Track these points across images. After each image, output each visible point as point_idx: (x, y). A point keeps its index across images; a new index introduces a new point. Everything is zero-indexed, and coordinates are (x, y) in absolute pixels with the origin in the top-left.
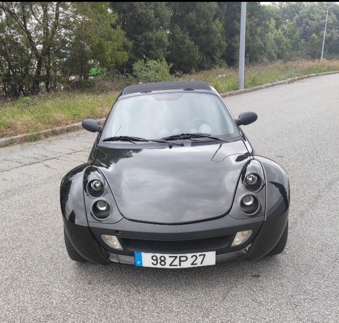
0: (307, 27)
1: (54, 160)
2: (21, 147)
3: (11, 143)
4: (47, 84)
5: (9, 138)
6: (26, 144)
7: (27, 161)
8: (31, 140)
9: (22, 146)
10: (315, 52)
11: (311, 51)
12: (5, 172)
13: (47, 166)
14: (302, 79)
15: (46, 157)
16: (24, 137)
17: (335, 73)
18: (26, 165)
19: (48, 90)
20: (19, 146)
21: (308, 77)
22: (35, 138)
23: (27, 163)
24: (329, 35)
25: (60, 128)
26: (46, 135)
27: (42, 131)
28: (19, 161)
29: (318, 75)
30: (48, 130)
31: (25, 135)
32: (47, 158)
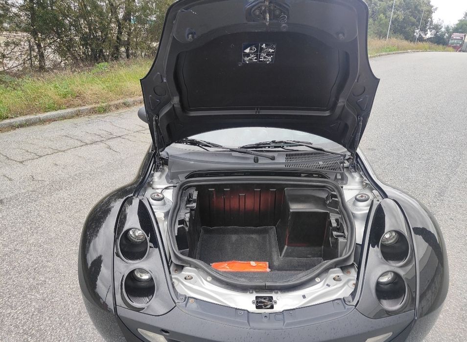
0: (376, 7)
1: (119, 139)
2: (87, 119)
3: (77, 115)
4: (127, 50)
5: (76, 109)
6: (94, 116)
7: (88, 139)
8: (100, 112)
9: (89, 118)
10: (381, 32)
11: (378, 30)
12: (60, 153)
13: (109, 148)
14: (374, 57)
15: (111, 134)
16: (92, 108)
17: (404, 53)
18: (87, 144)
19: (128, 56)
20: (86, 118)
21: (379, 56)
22: (105, 110)
23: (88, 142)
24: (395, 16)
25: (132, 99)
26: (117, 107)
27: (113, 103)
28: (80, 139)
29: (388, 54)
30: (119, 101)
31: (94, 106)
32: (112, 136)
